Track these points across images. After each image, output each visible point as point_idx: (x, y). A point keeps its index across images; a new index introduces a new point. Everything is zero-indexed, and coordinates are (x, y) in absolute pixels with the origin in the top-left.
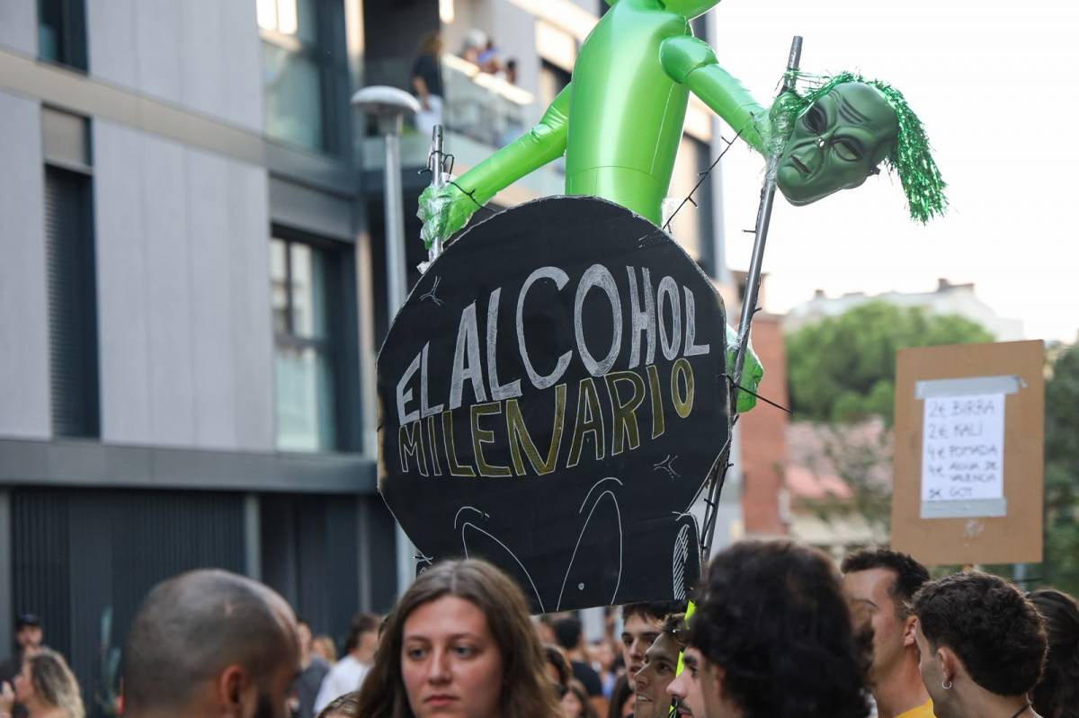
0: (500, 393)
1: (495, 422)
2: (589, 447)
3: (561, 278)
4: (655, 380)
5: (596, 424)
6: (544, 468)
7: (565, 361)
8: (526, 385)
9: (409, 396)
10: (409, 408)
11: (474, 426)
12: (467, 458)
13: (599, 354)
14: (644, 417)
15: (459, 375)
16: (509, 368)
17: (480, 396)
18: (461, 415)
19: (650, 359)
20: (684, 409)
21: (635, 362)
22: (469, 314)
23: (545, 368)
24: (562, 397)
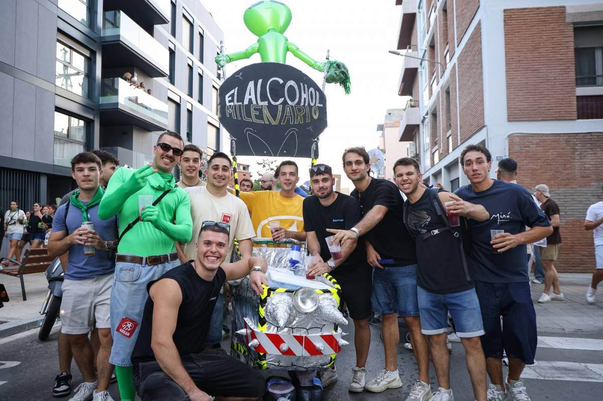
0: (261, 103)
1: (260, 110)
2: (288, 121)
3: (281, 81)
4: (307, 110)
5: (291, 116)
6: (274, 123)
7: (281, 100)
8: (269, 103)
9: (230, 98)
10: (230, 101)
11: (252, 109)
12: (249, 114)
13: (292, 100)
14: (304, 116)
15: (247, 97)
16: (264, 97)
17: (254, 102)
18: (248, 107)
19: (306, 104)
20: (316, 117)
21: (302, 104)
22: (251, 84)
23: (275, 100)
24: (280, 108)
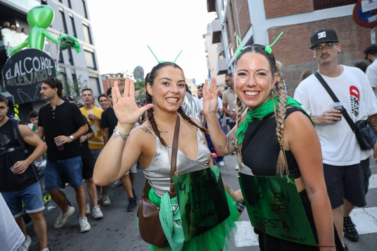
0: (22, 74)
1: (22, 78)
2: (37, 80)
3: (30, 59)
4: (45, 71)
5: (37, 77)
6: (30, 83)
7: (32, 70)
8: (26, 73)
9: (8, 75)
10: (8, 77)
11: (19, 79)
12: (18, 82)
13: (37, 67)
14: (44, 76)
15: (15, 72)
16: (23, 71)
17: (19, 74)
18: (17, 78)
19: (45, 68)
20: (50, 74)
21: (42, 69)
22: (16, 64)
23: (29, 70)
24: (32, 74)
